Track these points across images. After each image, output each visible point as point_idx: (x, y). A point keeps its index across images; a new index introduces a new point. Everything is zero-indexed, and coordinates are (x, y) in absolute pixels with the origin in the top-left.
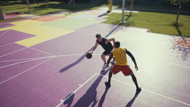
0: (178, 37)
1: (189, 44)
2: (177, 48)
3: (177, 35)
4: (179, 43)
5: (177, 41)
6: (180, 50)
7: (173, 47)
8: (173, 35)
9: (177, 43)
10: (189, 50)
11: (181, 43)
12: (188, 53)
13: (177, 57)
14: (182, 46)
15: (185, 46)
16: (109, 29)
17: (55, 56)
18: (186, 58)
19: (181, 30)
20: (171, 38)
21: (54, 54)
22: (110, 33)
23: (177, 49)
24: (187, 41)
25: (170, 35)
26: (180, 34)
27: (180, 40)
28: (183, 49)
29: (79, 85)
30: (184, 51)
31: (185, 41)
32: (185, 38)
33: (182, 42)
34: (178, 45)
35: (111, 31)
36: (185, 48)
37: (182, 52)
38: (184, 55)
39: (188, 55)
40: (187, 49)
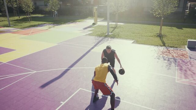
0: (163, 48)
1: (172, 54)
2: (162, 57)
3: (161, 46)
4: (163, 53)
5: (161, 51)
6: (165, 60)
7: (158, 57)
8: (157, 46)
9: (161, 53)
10: (172, 59)
11: (165, 53)
12: (171, 63)
13: (162, 67)
14: (166, 56)
15: (169, 56)
16: (94, 41)
17: (36, 72)
18: (170, 68)
19: (165, 41)
20: (155, 48)
21: (34, 69)
22: (95, 46)
23: (162, 59)
24: (171, 51)
25: (155, 45)
26: (164, 45)
27: (164, 50)
28: (167, 59)
29: (61, 102)
30: (168, 61)
31: (169, 51)
32: (169, 48)
33: (167, 52)
34: (163, 55)
35: (96, 43)
36: (170, 58)
37: (166, 61)
38: (168, 64)
39: (172, 64)
40: (171, 58)
